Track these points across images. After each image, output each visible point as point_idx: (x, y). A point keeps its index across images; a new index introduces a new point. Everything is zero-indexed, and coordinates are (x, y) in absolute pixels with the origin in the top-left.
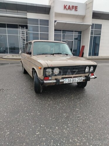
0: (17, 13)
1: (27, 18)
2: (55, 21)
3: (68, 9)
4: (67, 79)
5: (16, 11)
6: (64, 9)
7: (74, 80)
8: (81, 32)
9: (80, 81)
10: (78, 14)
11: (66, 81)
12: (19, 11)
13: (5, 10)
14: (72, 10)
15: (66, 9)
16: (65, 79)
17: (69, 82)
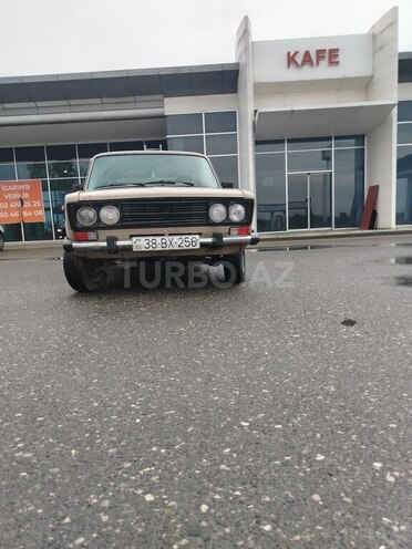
0: (133, 105)
1: (164, 116)
2: (256, 111)
3: (303, 64)
4: (143, 239)
5: (131, 99)
6: (289, 65)
7: (168, 243)
8: (363, 136)
9: (191, 247)
10: (341, 76)
11: (141, 244)
12: (138, 98)
13: (98, 101)
14: (318, 63)
15: (297, 64)
16: (134, 239)
17: (151, 249)
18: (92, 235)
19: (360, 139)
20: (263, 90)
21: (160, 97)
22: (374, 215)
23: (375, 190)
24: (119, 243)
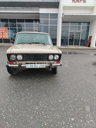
0: (31, 10)
1: (39, 13)
2: (63, 14)
3: (76, 2)
4: (29, 65)
5: (31, 8)
6: (73, 2)
7: (36, 66)
8: (90, 22)
9: (43, 67)
10: (86, 6)
11: (28, 66)
12: (33, 8)
13: (22, 8)
14: (80, 2)
15: (75, 1)
16: (27, 65)
17: (31, 67)
18: (14, 63)
19: (89, 23)
20: (65, 8)
21: (38, 8)
22: (90, 43)
23: (91, 37)
24: (22, 65)
